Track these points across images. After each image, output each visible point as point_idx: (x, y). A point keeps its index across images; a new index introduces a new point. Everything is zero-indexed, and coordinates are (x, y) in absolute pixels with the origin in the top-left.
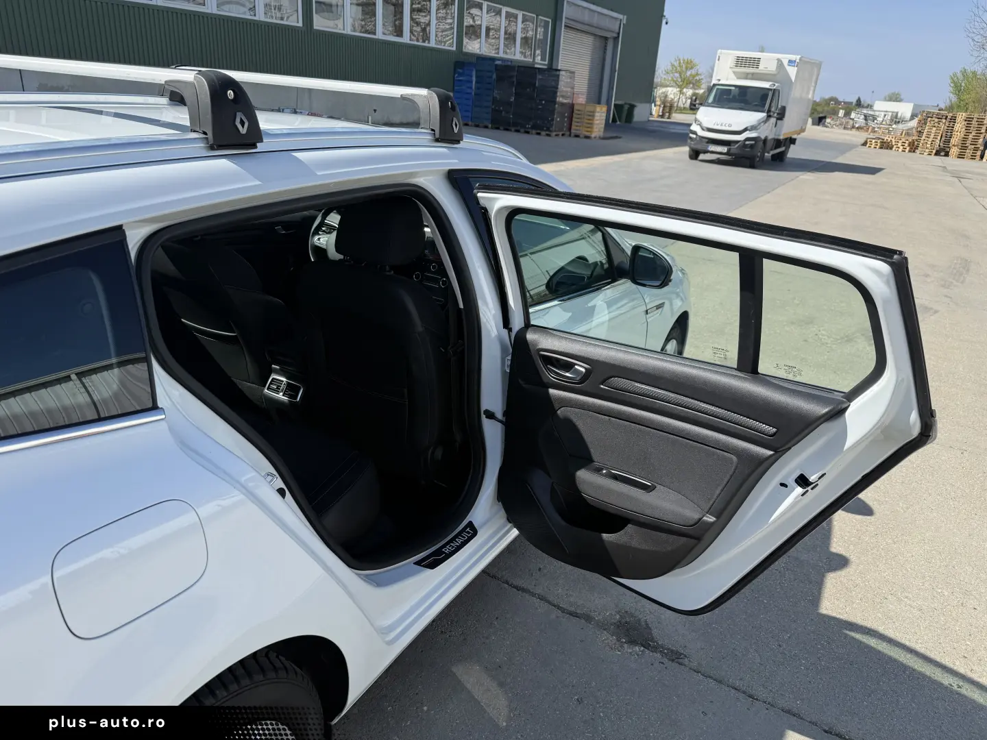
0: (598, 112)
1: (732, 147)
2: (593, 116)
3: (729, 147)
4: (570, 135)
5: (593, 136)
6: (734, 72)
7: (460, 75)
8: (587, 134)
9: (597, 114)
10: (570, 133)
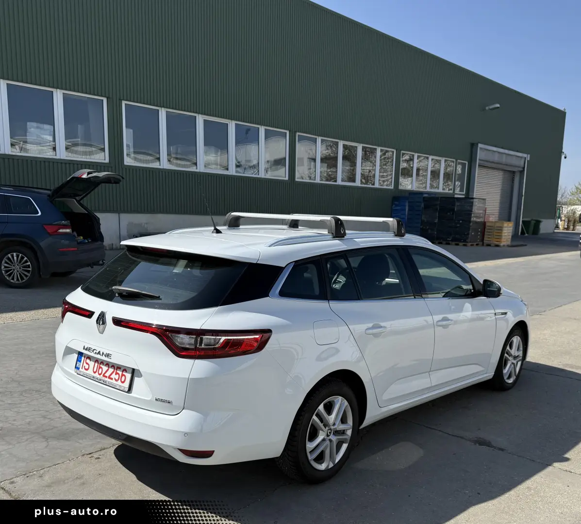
0: (506, 227)
2: (501, 230)
4: (483, 245)
5: (502, 244)
7: (396, 205)
8: (497, 243)
9: (504, 229)
10: (483, 243)
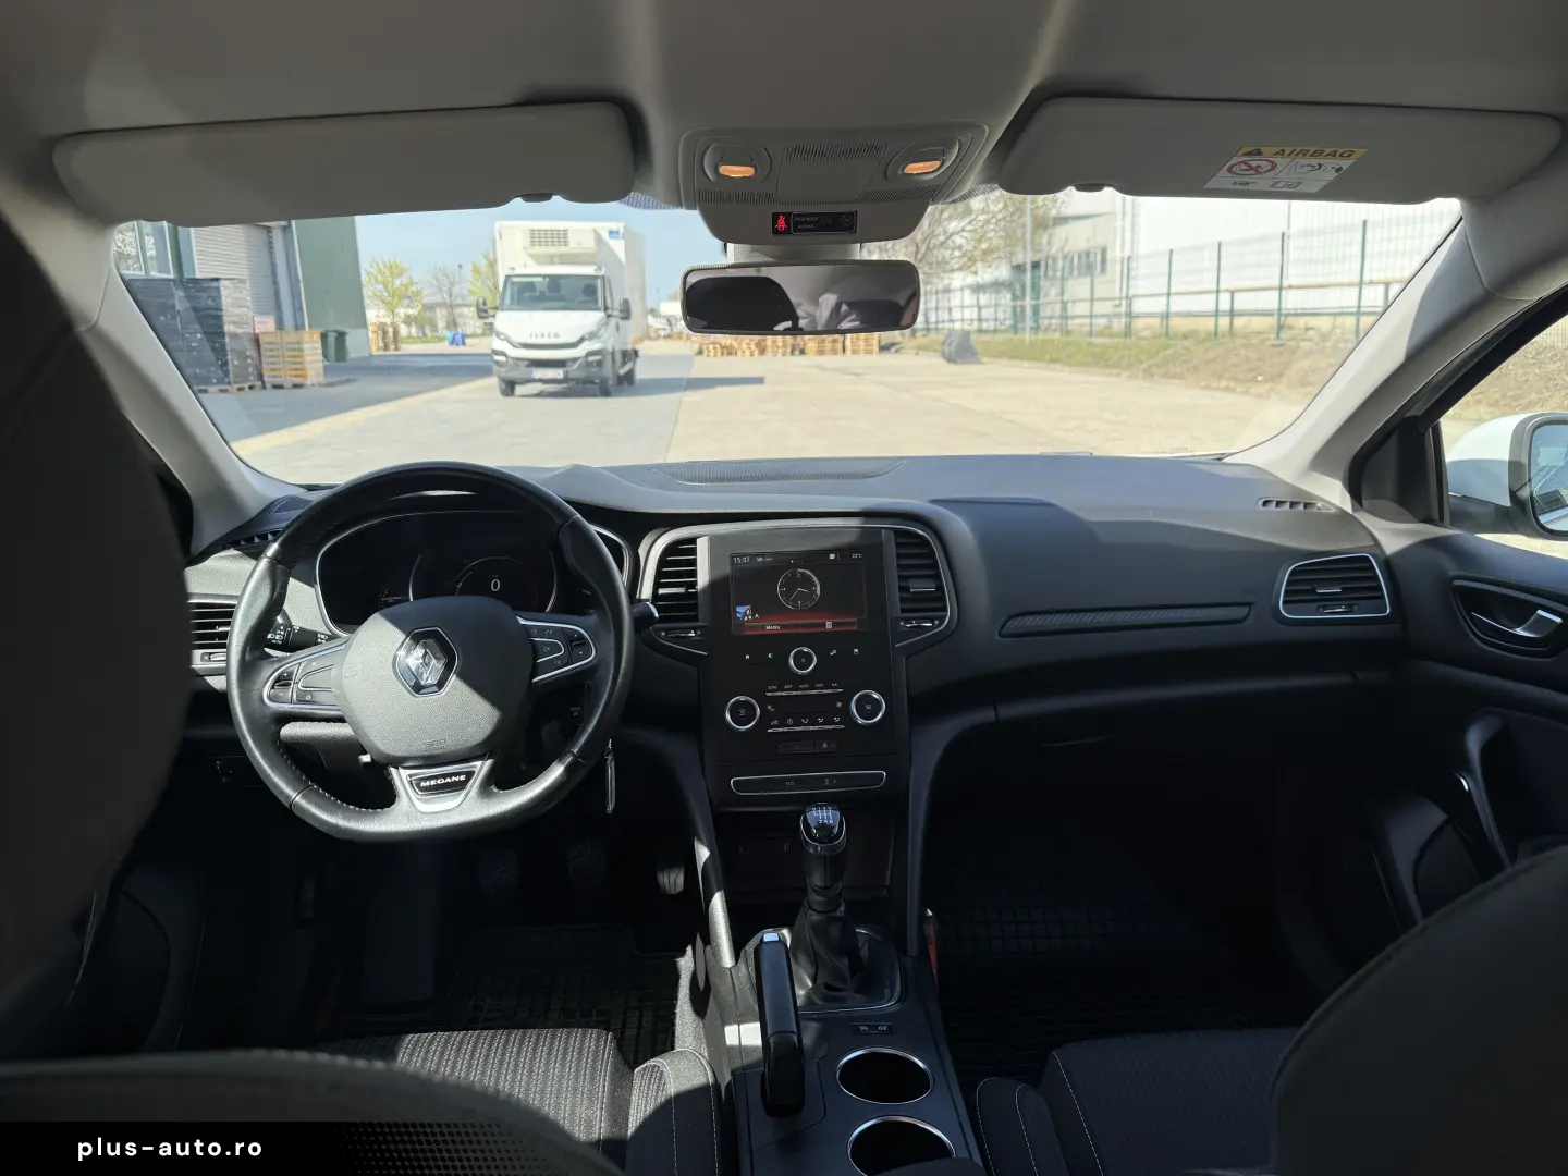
0: (307, 342)
1: (569, 369)
2: (301, 350)
3: (565, 369)
4: (264, 387)
5: (309, 382)
6: (532, 256)
8: (298, 381)
9: (306, 346)
10: (263, 383)
